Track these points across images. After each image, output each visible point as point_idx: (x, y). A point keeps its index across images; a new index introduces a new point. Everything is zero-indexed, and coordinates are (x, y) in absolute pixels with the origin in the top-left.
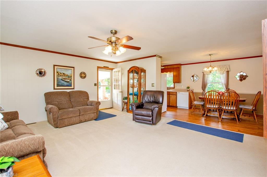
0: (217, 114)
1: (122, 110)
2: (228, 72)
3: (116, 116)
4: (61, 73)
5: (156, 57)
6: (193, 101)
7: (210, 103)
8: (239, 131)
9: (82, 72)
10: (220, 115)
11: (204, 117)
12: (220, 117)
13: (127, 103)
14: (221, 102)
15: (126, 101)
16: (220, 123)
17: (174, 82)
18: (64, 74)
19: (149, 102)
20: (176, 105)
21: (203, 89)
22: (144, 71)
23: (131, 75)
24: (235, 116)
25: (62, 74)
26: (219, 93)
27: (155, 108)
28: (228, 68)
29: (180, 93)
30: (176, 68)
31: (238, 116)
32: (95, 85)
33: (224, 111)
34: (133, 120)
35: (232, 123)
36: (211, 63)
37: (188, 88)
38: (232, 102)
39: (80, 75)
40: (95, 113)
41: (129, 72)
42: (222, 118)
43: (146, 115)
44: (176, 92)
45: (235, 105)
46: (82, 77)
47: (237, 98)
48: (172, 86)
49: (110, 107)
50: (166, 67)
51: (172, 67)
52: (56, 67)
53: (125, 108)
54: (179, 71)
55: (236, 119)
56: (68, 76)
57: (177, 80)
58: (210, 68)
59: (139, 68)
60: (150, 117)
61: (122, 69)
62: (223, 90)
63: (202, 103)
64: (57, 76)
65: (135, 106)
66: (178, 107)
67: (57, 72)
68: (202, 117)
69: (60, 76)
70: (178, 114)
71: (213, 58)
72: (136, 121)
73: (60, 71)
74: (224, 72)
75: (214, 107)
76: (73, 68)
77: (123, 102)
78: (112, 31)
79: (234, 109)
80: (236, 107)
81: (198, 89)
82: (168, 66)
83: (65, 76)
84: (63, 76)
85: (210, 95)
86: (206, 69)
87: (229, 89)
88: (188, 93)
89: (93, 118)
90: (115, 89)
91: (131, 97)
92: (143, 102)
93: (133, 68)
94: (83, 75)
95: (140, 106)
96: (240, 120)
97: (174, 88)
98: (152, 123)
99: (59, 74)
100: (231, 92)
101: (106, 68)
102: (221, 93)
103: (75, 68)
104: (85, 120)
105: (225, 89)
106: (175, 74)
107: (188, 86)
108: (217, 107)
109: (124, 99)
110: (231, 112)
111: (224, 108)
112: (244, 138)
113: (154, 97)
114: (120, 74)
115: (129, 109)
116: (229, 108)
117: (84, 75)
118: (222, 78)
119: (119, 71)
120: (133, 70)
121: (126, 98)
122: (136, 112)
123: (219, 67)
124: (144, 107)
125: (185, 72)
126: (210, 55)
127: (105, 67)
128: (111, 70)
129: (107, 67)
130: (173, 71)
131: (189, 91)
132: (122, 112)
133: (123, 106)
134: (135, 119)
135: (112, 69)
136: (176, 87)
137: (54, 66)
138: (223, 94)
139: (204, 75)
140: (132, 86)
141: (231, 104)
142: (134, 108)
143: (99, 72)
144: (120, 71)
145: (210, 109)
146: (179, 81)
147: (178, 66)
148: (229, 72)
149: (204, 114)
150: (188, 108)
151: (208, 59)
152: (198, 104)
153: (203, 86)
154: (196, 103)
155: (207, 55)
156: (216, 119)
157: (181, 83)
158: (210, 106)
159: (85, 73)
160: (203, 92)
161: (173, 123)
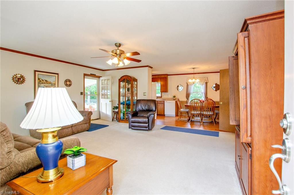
0: (199, 119)
1: (113, 120)
2: (206, 83)
3: (108, 126)
4: (43, 80)
5: (147, 67)
6: (180, 108)
7: (194, 110)
8: (216, 130)
9: (67, 80)
10: (202, 120)
11: (189, 122)
12: (202, 121)
13: (117, 113)
14: (202, 108)
15: (117, 110)
16: (202, 126)
17: (162, 92)
18: (46, 81)
19: (143, 111)
20: (164, 113)
21: (187, 98)
22: (136, 80)
23: (122, 84)
24: (213, 120)
25: (45, 81)
26: (200, 101)
27: (151, 115)
28: (207, 80)
29: (168, 102)
30: (164, 78)
31: (214, 119)
32: (82, 93)
33: (205, 116)
34: (129, 128)
35: (210, 125)
36: (195, 74)
37: (174, 97)
38: (210, 108)
39: (65, 82)
40: (87, 123)
41: (120, 80)
42: (203, 122)
43: (143, 122)
44: (164, 101)
45: (212, 111)
46: (67, 85)
47: (214, 105)
48: (159, 95)
49: (97, 118)
50: (156, 77)
51: (159, 76)
52: (37, 73)
53: (115, 118)
54: (166, 81)
55: (213, 122)
56: (51, 83)
57: (164, 89)
58: (194, 80)
59: (131, 77)
60: (147, 123)
61: (112, 78)
62: (203, 99)
63: (187, 110)
64: (38, 83)
65: (131, 114)
66: (166, 115)
67: (39, 79)
68: (188, 122)
69: (42, 83)
70: (166, 121)
71: (196, 71)
72: (132, 129)
73: (42, 78)
74: (203, 83)
75: (197, 112)
76: (57, 75)
77: (113, 112)
78: (116, 44)
79: (212, 113)
80: (213, 112)
81: (183, 99)
82: (156, 76)
83: (47, 83)
84: (45, 83)
85: (196, 103)
86: (190, 81)
87: (207, 98)
88: (174, 102)
89: (85, 129)
90: (102, 98)
91: (121, 106)
92: (137, 110)
93: (124, 77)
94: (68, 83)
95: (135, 114)
96: (216, 123)
97: (161, 97)
98: (149, 129)
99: (40, 81)
100: (209, 100)
101: (93, 76)
102: (202, 101)
103: (59, 75)
104: (77, 131)
105: (205, 98)
106: (162, 83)
107: (174, 95)
108: (199, 113)
109: (113, 109)
110: (210, 116)
111: (205, 113)
112: (219, 134)
113: (148, 106)
114: (110, 83)
115: (120, 119)
116: (208, 113)
117: (70, 82)
118: (202, 89)
119: (108, 80)
120: (124, 79)
121: (117, 108)
122: (132, 120)
123: (200, 78)
124: (138, 115)
125: (172, 82)
126: (193, 68)
127: (92, 74)
128: (97, 78)
129: (94, 74)
130: (161, 80)
131: (175, 100)
132: (113, 123)
133: (113, 116)
134: (131, 127)
135: (99, 77)
136: (163, 96)
137: (35, 71)
138: (203, 102)
139: (187, 85)
140: (123, 95)
141: (209, 110)
142: (130, 116)
143: (85, 79)
144: (110, 80)
145: (194, 115)
146: (166, 90)
147: (166, 76)
148: (208, 83)
149: (189, 120)
150: (175, 116)
151: (192, 71)
152: (184, 111)
153: (187, 96)
154: (182, 110)
155: (191, 68)
156: (199, 124)
157: (168, 92)
158: (194, 112)
159: (70, 80)
160: (187, 101)
161: (166, 128)
